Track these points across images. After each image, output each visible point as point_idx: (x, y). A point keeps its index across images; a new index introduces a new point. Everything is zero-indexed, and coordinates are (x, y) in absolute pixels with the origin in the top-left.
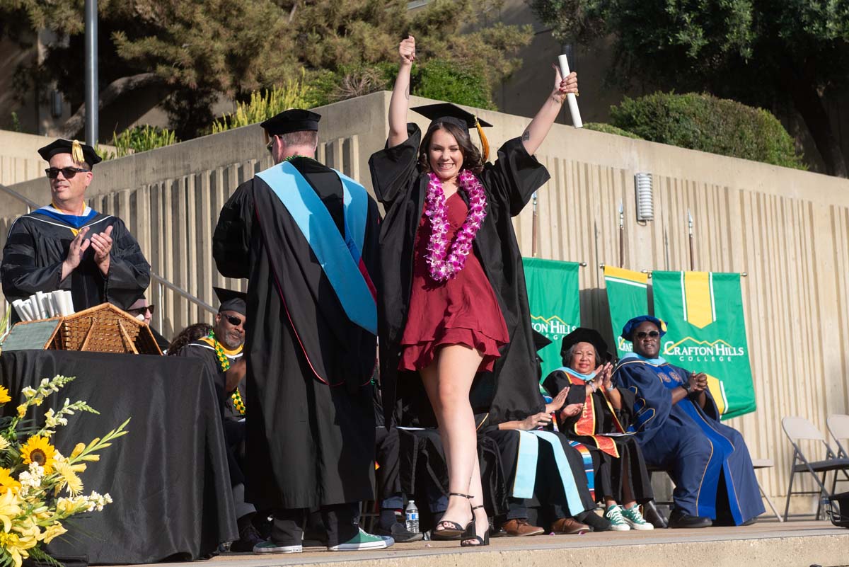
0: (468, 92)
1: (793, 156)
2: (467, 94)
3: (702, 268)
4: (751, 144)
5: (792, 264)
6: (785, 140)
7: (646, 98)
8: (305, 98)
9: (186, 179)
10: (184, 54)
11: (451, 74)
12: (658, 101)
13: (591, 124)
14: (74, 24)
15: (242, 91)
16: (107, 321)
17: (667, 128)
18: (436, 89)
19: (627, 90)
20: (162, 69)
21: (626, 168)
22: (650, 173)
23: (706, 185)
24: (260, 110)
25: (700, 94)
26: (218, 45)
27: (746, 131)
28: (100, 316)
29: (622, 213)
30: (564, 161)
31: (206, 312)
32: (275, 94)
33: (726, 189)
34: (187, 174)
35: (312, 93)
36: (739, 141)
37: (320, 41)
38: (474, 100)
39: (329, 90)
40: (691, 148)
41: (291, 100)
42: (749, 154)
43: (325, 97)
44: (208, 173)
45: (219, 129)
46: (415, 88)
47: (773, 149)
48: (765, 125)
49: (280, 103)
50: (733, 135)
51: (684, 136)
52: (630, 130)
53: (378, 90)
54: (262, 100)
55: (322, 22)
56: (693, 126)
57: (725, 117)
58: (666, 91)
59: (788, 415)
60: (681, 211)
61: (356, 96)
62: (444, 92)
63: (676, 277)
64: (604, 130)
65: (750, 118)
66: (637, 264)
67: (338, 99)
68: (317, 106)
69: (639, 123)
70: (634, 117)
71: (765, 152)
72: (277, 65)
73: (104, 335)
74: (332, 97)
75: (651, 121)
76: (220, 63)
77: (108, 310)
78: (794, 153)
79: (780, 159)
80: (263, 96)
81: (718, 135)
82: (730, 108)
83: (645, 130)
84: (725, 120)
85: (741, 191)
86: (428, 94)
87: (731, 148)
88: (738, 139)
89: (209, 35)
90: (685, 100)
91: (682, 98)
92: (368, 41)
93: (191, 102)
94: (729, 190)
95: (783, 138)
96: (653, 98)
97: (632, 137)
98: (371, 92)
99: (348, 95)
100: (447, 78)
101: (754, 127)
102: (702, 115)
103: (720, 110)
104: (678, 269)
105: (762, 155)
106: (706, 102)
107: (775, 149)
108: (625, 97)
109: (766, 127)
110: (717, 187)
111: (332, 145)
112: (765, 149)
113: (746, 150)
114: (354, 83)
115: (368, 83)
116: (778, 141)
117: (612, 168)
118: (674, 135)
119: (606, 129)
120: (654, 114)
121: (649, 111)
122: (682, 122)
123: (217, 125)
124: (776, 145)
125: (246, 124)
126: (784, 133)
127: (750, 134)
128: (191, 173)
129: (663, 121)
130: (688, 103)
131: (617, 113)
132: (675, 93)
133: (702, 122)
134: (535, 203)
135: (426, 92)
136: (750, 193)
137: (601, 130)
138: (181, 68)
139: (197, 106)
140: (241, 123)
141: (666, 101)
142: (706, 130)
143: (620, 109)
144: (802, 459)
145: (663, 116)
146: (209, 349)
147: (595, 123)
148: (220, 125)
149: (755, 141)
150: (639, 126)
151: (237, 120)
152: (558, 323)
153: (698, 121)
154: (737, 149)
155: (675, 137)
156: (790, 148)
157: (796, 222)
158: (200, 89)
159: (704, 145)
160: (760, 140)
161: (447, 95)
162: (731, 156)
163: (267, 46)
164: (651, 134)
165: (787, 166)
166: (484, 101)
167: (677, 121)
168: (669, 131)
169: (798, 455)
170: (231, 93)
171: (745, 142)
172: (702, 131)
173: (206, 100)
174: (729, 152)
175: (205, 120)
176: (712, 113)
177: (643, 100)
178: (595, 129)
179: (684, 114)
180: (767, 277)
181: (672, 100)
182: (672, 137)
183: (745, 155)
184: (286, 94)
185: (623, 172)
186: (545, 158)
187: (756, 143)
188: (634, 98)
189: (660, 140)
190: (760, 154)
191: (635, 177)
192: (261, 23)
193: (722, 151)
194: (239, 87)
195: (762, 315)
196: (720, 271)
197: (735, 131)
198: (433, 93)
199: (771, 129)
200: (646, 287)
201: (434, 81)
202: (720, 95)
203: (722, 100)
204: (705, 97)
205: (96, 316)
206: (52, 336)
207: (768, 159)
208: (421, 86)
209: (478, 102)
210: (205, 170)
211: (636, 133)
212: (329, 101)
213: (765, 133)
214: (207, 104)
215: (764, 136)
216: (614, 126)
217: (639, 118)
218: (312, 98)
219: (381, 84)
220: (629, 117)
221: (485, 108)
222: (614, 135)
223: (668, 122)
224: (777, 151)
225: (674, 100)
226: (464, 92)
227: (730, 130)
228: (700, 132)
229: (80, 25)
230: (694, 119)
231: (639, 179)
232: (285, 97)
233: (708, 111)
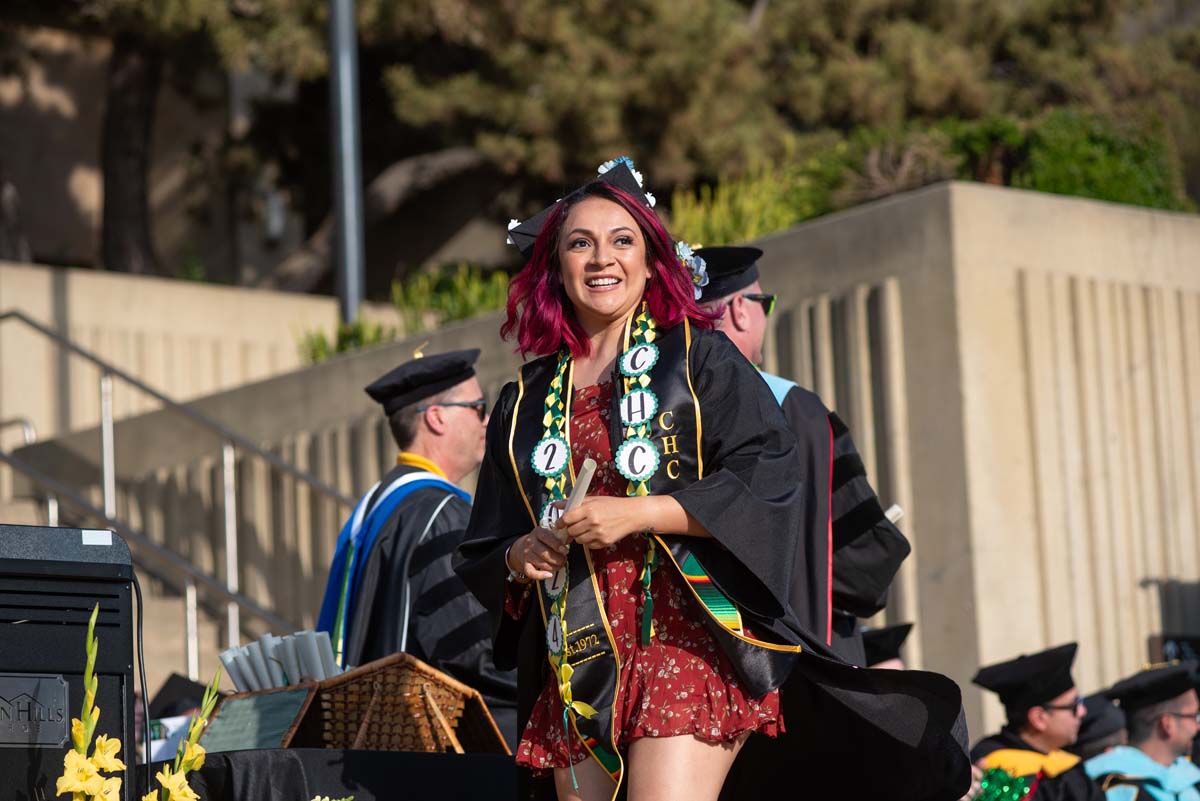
0: (1132, 178)
10: (533, 109)
11: (1093, 140)
14: (307, 57)
16: (400, 690)
18: (1061, 173)
20: (489, 145)
26: (606, 88)
28: (389, 680)
32: (724, 191)
37: (818, 70)
38: (1144, 193)
39: (836, 183)
43: (828, 197)
46: (1016, 172)
53: (936, 181)
55: (821, 28)
61: (892, 193)
62: (1079, 179)
67: (856, 199)
68: (810, 218)
72: (728, 125)
74: (842, 199)
76: (608, 125)
77: (404, 668)
80: (698, 197)
86: (1045, 185)
89: (584, 67)
92: (922, 67)
98: (925, 185)
99: (877, 193)
100: (1085, 149)
111: (843, 301)
114: (888, 167)
115: (918, 165)
135: (1041, 180)
138: (528, 137)
161: (1085, 185)
163: (706, 86)
166: (1168, 193)
192: (692, 38)
198: (1057, 182)
201: (1057, 158)
205: (380, 678)
206: (296, 721)
208: (1030, 169)
209: (1155, 198)
212: (836, 207)
218: (801, 202)
219: (944, 169)
221: (1169, 210)
226: (1124, 179)
229: (319, 60)
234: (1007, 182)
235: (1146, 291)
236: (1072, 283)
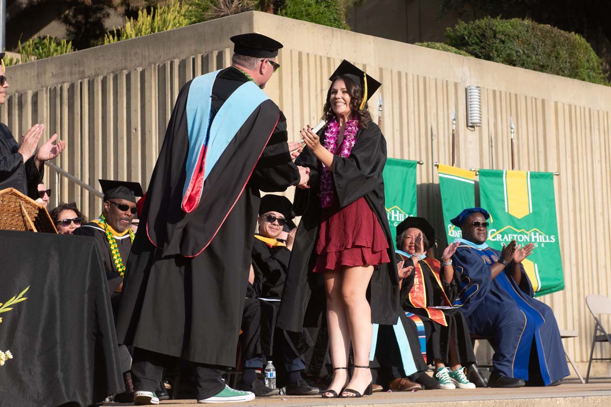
0: (325, 13)
1: (600, 74)
2: (324, 15)
3: (521, 168)
4: (566, 62)
5: (597, 165)
6: (594, 60)
7: (477, 22)
8: (184, 16)
9: (81, 83)
12: (487, 24)
13: (430, 43)
15: (130, 8)
16: (10, 204)
17: (495, 48)
18: (297, 10)
19: (462, 15)
21: (458, 81)
22: (479, 86)
23: (526, 97)
24: (146, 25)
25: (523, 20)
27: (561, 52)
28: (5, 199)
29: (454, 120)
30: (406, 74)
31: (96, 197)
32: (159, 11)
33: (543, 101)
34: (82, 79)
35: (191, 11)
36: (555, 60)
38: (330, 20)
39: (206, 9)
40: (514, 65)
41: (173, 17)
42: (563, 72)
43: (202, 15)
44: (100, 78)
45: (109, 41)
46: (279, 9)
47: (584, 68)
48: (577, 47)
49: (163, 19)
50: (550, 55)
51: (508, 55)
52: (462, 49)
53: (248, 10)
54: (147, 17)
56: (516, 47)
57: (543, 39)
58: (494, 17)
59: (591, 293)
60: (504, 119)
61: (228, 15)
62: (304, 13)
63: (499, 175)
64: (441, 49)
65: (565, 41)
66: (466, 163)
67: (213, 17)
68: (195, 22)
69: (470, 43)
70: (466, 37)
71: (576, 70)
73: (8, 215)
74: (208, 15)
75: (481, 42)
77: (12, 194)
78: (601, 71)
79: (589, 77)
80: (149, 13)
81: (537, 55)
82: (548, 32)
83: (475, 49)
84: (544, 42)
85: (556, 103)
86: (291, 14)
87: (548, 66)
88: (554, 58)
90: (510, 25)
91: (508, 22)
93: (87, 17)
94: (546, 102)
95: (593, 58)
96: (483, 22)
97: (464, 55)
98: (242, 11)
99: (222, 14)
101: (568, 49)
102: (524, 38)
103: (539, 33)
104: (501, 168)
105: (574, 73)
106: (528, 27)
107: (586, 68)
108: (459, 21)
109: (578, 49)
110: (536, 99)
111: (207, 56)
112: (577, 67)
113: (561, 68)
114: (228, 4)
115: (240, 4)
116: (588, 61)
117: (447, 81)
118: (500, 54)
119: (442, 47)
120: (483, 35)
121: (479, 33)
122: (507, 43)
123: (108, 37)
124: (586, 65)
125: (134, 37)
126: (593, 54)
127: (564, 54)
128: (85, 78)
129: (491, 41)
130: (512, 27)
131: (452, 34)
132: (501, 18)
133: (523, 43)
134: (381, 109)
135: (289, 12)
136: (564, 104)
137: (438, 49)
139: (91, 20)
140: (129, 36)
141: (494, 25)
142: (528, 50)
143: (455, 30)
144: (602, 330)
145: (491, 37)
146: (99, 230)
147: (433, 43)
148: (111, 37)
149: (568, 60)
150: (470, 45)
151: (126, 33)
152: (398, 212)
153: (520, 42)
154: (553, 68)
155: (501, 56)
156: (598, 67)
157: (602, 131)
158: (94, 6)
159: (525, 63)
160: (572, 60)
161: (307, 16)
162: (548, 73)
164: (481, 53)
165: (595, 82)
166: (339, 21)
167: (503, 42)
168: (496, 51)
169: (599, 327)
170: (121, 10)
171: (560, 61)
172: (523, 51)
173: (99, 15)
174: (546, 69)
175: (98, 32)
176: (533, 36)
177: (474, 23)
178: (432, 48)
179: (509, 36)
180: (576, 176)
181: (499, 24)
182: (498, 56)
183: (559, 72)
184: (168, 12)
185: (456, 85)
186: (390, 71)
187: (569, 62)
188: (467, 22)
189: (489, 58)
190: (573, 72)
191: (466, 89)
193: (541, 69)
194: (128, 5)
195: (571, 208)
196: (537, 171)
197: (551, 52)
198: (295, 14)
199: (582, 51)
200: (473, 183)
202: (540, 21)
203: (542, 25)
204: (527, 22)
207: (579, 75)
208: (285, 7)
209: (334, 22)
210: (97, 75)
211: (467, 51)
212: (206, 19)
213: (577, 54)
214: (100, 19)
215: (576, 56)
216: (449, 45)
217: (470, 39)
218: (191, 16)
219: (250, 5)
220: (462, 38)
221: (339, 28)
222: (449, 53)
223: (495, 43)
224: (587, 69)
225: (501, 25)
226: (322, 14)
227: (548, 51)
228: (522, 52)
230: (517, 40)
231: (469, 91)
232: (168, 14)
233: (530, 34)
234: (275, 13)
235: (329, 59)
236: (300, 54)
